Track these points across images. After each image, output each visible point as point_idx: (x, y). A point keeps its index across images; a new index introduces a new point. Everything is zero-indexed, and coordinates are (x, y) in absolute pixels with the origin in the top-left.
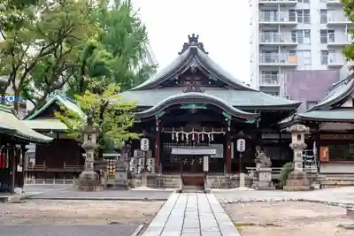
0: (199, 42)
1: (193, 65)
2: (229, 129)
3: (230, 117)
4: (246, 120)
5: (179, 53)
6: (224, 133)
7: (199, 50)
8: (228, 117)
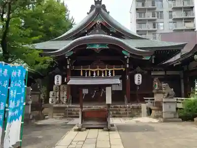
0: (102, 4)
1: (98, 21)
2: (128, 66)
3: (128, 55)
4: (142, 57)
5: (88, 13)
6: (124, 69)
7: (102, 10)
8: (127, 55)
